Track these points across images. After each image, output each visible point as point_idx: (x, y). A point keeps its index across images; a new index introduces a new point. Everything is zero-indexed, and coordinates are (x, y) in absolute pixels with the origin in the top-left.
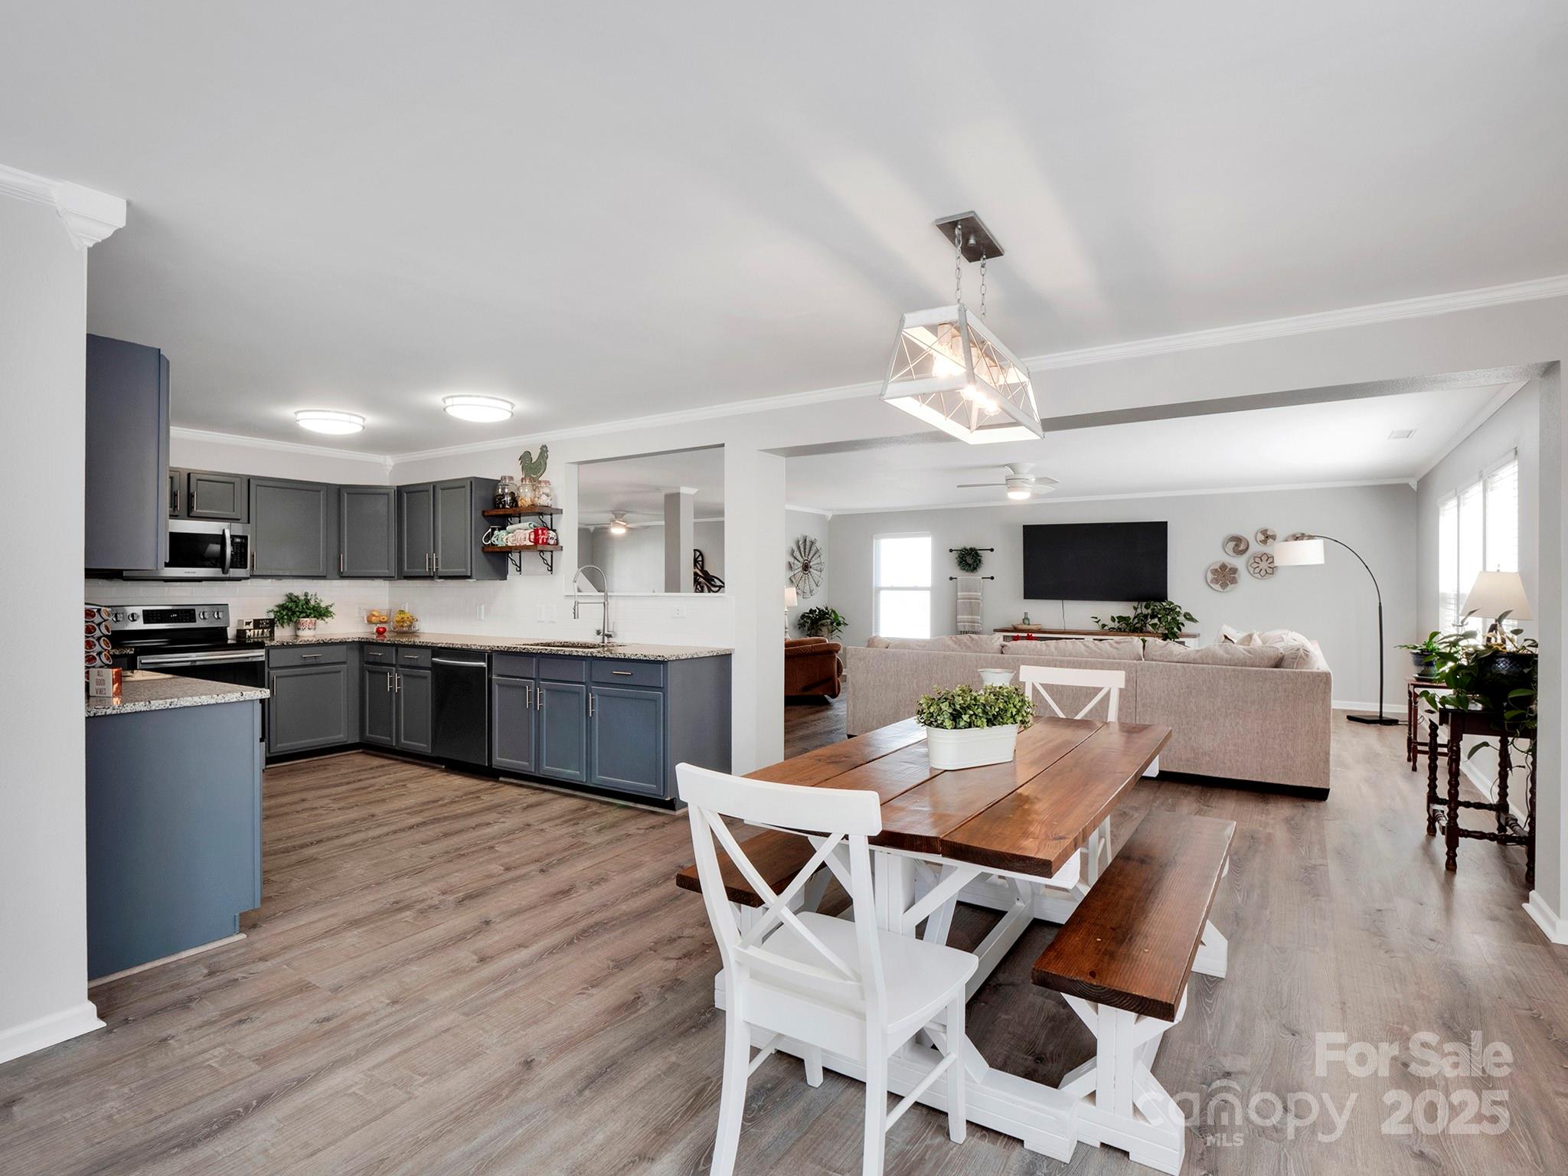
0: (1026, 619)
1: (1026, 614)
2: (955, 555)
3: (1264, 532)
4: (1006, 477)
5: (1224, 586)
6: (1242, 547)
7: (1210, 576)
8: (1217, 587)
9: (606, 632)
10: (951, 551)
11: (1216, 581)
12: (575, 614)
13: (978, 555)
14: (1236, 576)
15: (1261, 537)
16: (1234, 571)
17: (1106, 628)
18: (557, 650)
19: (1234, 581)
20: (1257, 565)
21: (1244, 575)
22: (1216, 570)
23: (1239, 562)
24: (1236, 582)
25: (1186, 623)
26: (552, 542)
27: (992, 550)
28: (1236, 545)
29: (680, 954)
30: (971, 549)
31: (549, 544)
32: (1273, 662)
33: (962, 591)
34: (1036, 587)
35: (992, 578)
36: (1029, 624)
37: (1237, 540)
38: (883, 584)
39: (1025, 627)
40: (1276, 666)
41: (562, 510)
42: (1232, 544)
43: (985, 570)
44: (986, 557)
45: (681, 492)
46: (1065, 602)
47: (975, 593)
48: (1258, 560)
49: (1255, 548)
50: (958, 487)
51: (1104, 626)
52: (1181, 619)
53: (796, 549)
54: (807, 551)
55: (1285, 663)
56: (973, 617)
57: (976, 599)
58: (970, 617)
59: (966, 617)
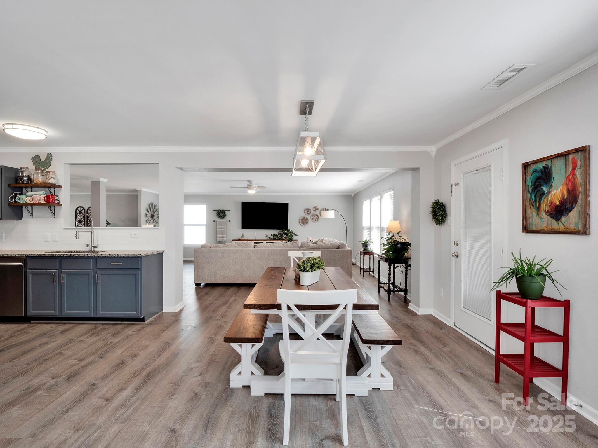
0: (243, 236)
1: (243, 234)
2: (216, 212)
3: (315, 207)
4: (247, 185)
5: (304, 224)
6: (309, 212)
7: (300, 221)
8: (302, 224)
9: (93, 245)
10: (214, 211)
11: (302, 222)
12: (76, 237)
13: (225, 212)
14: (308, 221)
15: (314, 209)
16: (307, 219)
17: (270, 239)
18: (74, 255)
19: (307, 223)
20: (313, 218)
21: (310, 221)
22: (302, 219)
23: (308, 217)
24: (308, 223)
25: (294, 236)
26: (56, 202)
27: (230, 211)
28: (308, 211)
29: (199, 374)
30: (222, 210)
31: (55, 203)
32: (337, 247)
33: (219, 226)
34: (246, 225)
35: (230, 221)
36: (244, 238)
37: (308, 210)
38: (185, 223)
39: (243, 239)
40: (338, 248)
41: (62, 186)
42: (306, 211)
43: (227, 218)
44: (227, 213)
45: (100, 181)
46: (256, 230)
47: (224, 227)
48: (314, 216)
49: (313, 212)
50: (230, 187)
51: (269, 238)
52: (293, 235)
53: (149, 209)
54: (153, 209)
55: (340, 247)
57: (224, 229)
58: (222, 236)
59: (220, 236)
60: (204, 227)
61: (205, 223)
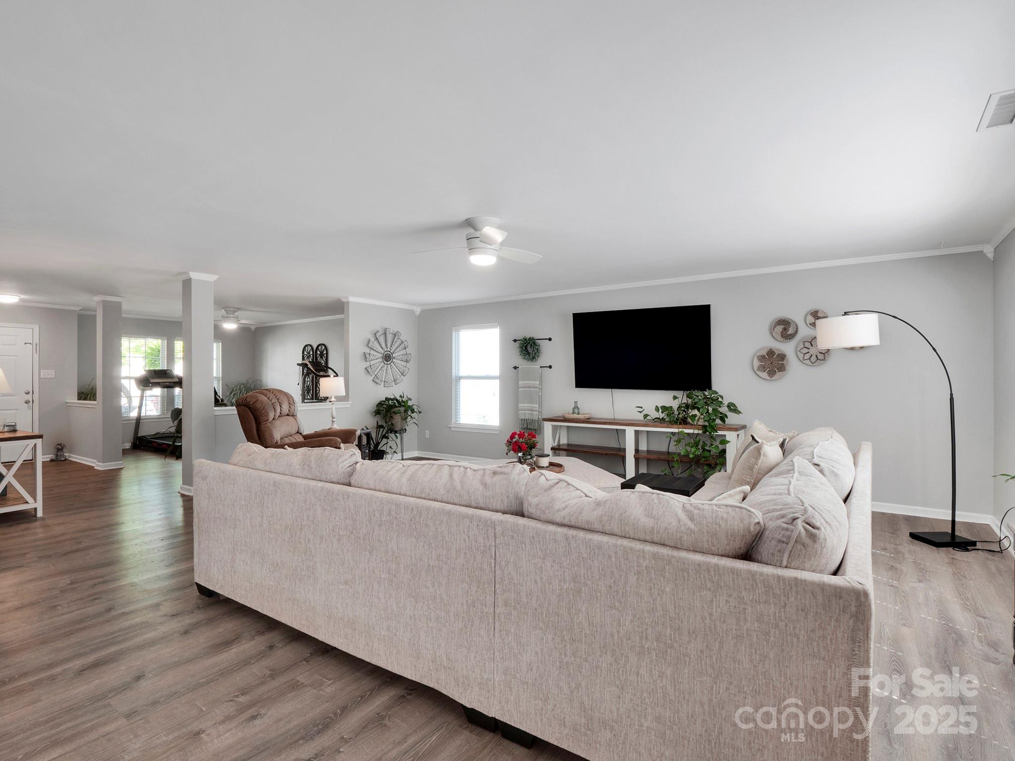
0: (576, 407)
1: (576, 403)
2: (518, 344)
3: (813, 312)
5: (772, 373)
6: (791, 331)
7: (757, 363)
8: (765, 375)
10: (515, 341)
11: (762, 368)
13: (537, 344)
14: (784, 362)
15: (810, 318)
16: (782, 357)
17: (648, 418)
19: (782, 368)
20: (806, 351)
21: (793, 363)
22: (763, 357)
23: (788, 348)
24: (785, 370)
25: (729, 414)
27: (550, 339)
28: (785, 329)
30: (530, 338)
33: (523, 380)
35: (550, 367)
36: (579, 414)
37: (785, 323)
38: (462, 374)
39: (575, 416)
42: (780, 328)
43: (544, 360)
44: (544, 346)
46: (613, 390)
47: (536, 382)
48: (807, 345)
49: (804, 332)
51: (646, 416)
52: (724, 409)
53: (373, 340)
54: (389, 342)
56: (532, 405)
57: (536, 388)
58: (529, 405)
59: (526, 405)
60: (497, 383)
61: (497, 372)
